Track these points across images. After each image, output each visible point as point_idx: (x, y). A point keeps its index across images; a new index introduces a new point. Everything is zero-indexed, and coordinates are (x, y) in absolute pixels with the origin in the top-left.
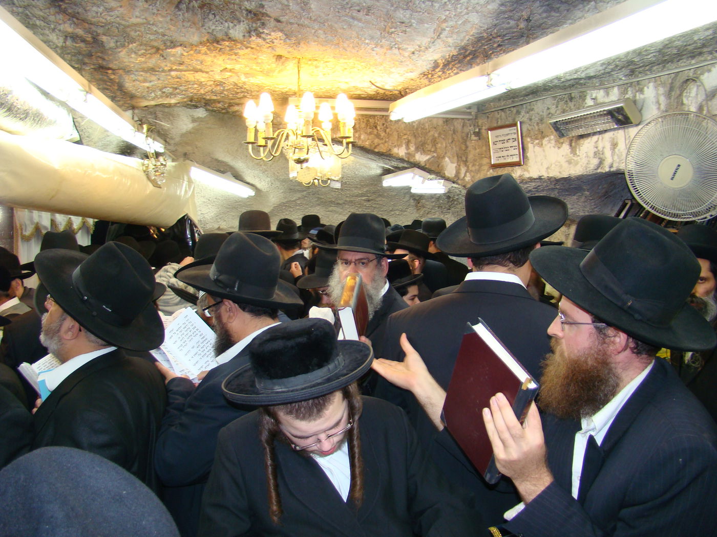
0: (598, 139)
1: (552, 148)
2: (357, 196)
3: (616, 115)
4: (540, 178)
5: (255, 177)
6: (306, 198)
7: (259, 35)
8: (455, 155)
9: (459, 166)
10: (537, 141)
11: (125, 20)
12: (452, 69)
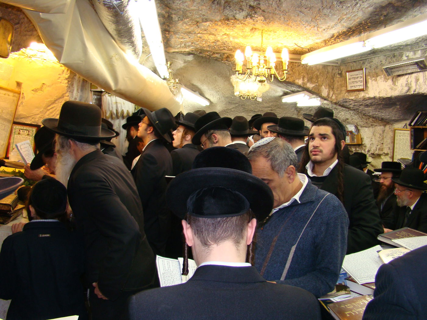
0: (408, 77)
1: (382, 82)
2: (266, 107)
3: (420, 64)
4: (374, 98)
5: (211, 95)
6: (237, 108)
7: (251, 18)
8: (328, 85)
9: (330, 91)
10: (374, 78)
11: (189, 8)
12: (340, 38)
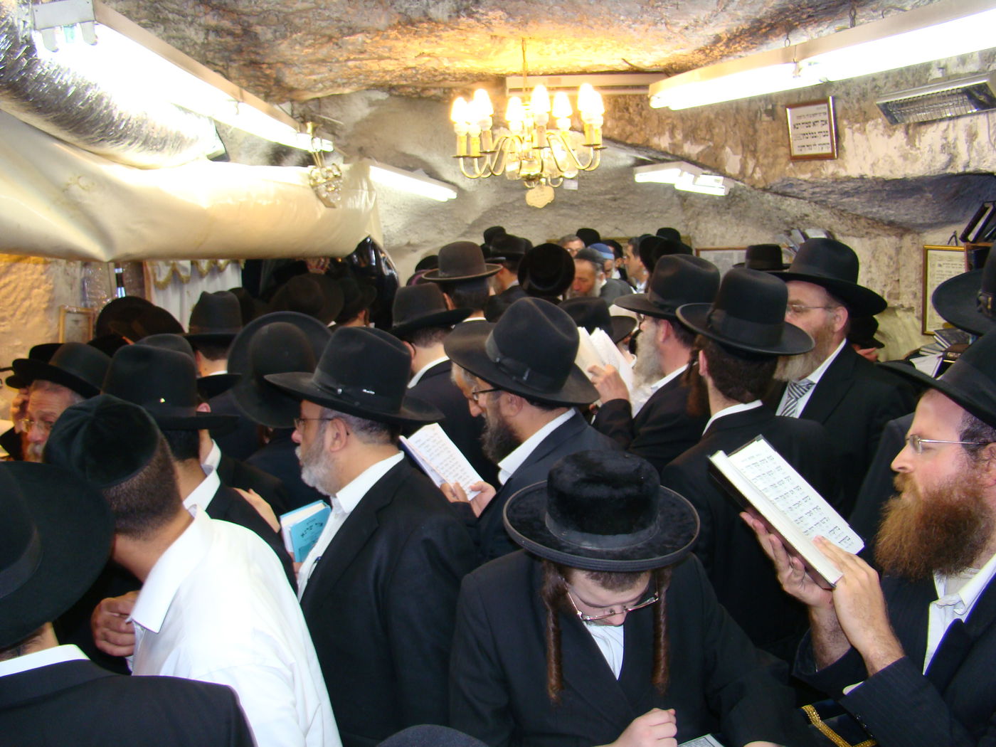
0: (948, 126)
1: (880, 137)
2: (600, 194)
3: (977, 95)
4: (862, 178)
5: (455, 173)
7: (470, 15)
8: (740, 142)
9: (745, 158)
10: (858, 125)
11: (287, 7)
12: (739, 42)
